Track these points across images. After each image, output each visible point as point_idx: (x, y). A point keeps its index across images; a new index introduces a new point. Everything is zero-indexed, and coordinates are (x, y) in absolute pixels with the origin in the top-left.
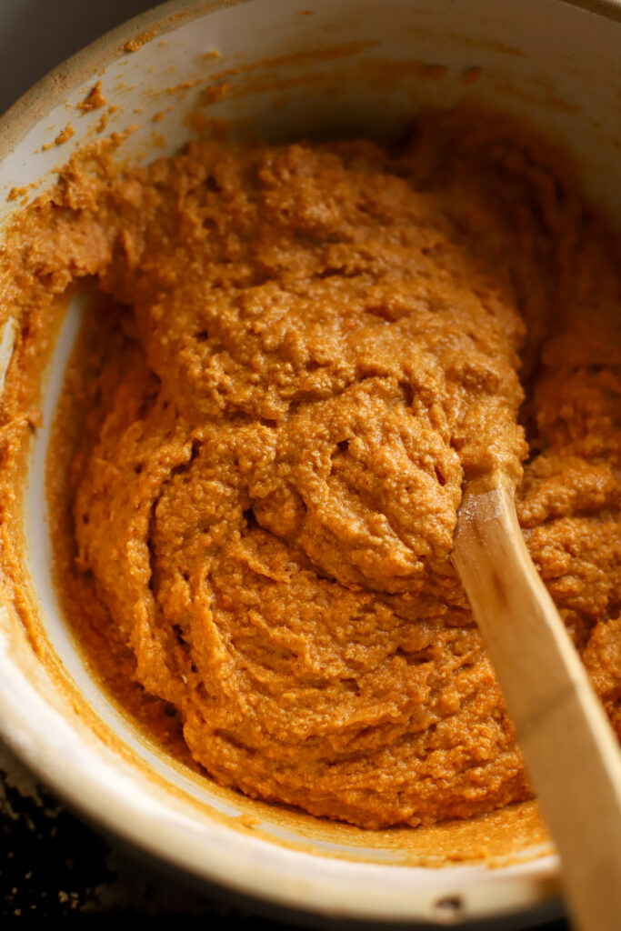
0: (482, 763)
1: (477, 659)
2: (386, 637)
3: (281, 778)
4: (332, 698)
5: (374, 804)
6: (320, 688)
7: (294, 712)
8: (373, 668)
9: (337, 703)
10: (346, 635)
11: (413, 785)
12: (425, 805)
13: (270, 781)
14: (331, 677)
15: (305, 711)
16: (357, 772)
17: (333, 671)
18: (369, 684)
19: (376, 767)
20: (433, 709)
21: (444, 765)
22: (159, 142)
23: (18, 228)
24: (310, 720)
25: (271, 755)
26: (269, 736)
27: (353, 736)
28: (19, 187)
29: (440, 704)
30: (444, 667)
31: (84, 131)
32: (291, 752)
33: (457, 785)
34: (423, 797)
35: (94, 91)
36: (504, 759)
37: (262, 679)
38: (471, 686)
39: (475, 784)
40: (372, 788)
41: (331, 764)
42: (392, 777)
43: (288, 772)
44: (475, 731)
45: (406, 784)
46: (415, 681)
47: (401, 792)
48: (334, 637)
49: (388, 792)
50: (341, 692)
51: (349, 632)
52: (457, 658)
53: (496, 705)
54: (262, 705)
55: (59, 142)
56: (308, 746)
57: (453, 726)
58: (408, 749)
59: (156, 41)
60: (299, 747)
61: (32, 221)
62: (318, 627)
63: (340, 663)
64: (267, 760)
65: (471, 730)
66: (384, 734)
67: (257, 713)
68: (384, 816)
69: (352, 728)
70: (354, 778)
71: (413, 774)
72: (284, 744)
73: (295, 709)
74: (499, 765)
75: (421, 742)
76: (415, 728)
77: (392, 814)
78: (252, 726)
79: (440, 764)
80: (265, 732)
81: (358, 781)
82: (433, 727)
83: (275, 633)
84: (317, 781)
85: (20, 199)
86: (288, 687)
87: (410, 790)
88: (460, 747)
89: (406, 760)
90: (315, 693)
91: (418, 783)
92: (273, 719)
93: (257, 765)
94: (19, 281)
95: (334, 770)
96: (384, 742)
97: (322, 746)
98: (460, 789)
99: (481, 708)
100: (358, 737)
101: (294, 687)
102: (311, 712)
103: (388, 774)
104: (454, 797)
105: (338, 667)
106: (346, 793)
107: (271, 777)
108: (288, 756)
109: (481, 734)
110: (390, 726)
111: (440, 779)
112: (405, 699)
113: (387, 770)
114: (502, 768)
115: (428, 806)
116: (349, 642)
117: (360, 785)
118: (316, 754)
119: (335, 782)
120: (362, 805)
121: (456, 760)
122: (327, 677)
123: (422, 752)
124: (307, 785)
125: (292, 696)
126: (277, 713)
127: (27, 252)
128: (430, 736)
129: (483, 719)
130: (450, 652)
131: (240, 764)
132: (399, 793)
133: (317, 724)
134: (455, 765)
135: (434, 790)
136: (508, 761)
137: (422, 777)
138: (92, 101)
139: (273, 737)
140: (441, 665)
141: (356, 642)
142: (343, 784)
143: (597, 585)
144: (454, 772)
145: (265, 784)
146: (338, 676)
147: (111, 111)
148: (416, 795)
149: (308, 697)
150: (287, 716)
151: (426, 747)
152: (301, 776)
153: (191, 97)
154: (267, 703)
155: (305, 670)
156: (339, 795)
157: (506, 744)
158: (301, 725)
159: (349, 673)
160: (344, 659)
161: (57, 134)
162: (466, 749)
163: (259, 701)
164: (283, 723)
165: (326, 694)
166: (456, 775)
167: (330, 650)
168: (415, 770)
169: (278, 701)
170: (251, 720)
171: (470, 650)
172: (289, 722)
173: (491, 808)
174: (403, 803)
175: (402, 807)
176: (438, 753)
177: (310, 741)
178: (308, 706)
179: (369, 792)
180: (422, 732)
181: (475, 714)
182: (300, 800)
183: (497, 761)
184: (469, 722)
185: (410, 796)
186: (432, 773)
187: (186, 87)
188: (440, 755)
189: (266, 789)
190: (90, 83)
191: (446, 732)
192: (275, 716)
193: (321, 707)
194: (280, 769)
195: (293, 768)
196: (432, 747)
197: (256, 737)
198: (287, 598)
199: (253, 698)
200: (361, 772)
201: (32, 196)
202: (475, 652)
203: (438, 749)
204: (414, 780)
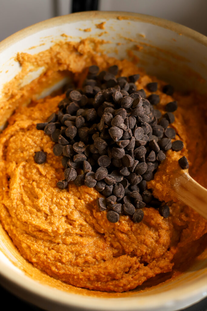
0: (62, 263)
1: (85, 237)
2: (65, 210)
3: (12, 228)
4: (38, 215)
5: (28, 252)
6: (37, 211)
7: (26, 212)
8: (55, 215)
9: (38, 218)
10: (56, 202)
11: (41, 254)
12: (40, 262)
13: (9, 226)
14: (42, 210)
15: (29, 214)
16: (30, 240)
17: (44, 209)
18: (50, 219)
19: (36, 242)
20: (62, 239)
21: (52, 255)
22: (116, 52)
23: (60, 45)
24: (28, 217)
25: (13, 220)
26: (16, 215)
27: (36, 230)
28: (66, 34)
29: (65, 239)
30: (74, 230)
31: (94, 33)
32: (18, 223)
33: (52, 264)
34: (41, 259)
35: (102, 24)
36: (69, 267)
37: (24, 199)
38: (76, 241)
39: (56, 267)
40: (30, 246)
41: (26, 233)
42: (37, 248)
43: (15, 228)
44: (67, 253)
45: (39, 252)
46: (62, 227)
47: (37, 253)
48: (52, 200)
49: (33, 251)
50: (42, 216)
51: (57, 201)
52: (80, 231)
53: (79, 251)
54: (20, 206)
55: (85, 31)
56: (23, 225)
57: (63, 247)
58: (47, 244)
59: (128, 21)
60: (21, 223)
61: (65, 47)
62: (50, 195)
63: (48, 208)
64: (12, 221)
65: (67, 252)
66: (45, 236)
67: (17, 207)
68: (28, 257)
69: (37, 227)
70: (28, 241)
71: (43, 251)
72: (18, 220)
73: (27, 212)
74: (67, 267)
75: (52, 245)
76: (54, 240)
77: (31, 258)
78: (13, 209)
79: (52, 254)
80: (15, 213)
81: (28, 242)
82: (58, 244)
83: (37, 190)
84: (19, 235)
85: (64, 38)
86: (30, 205)
87: (39, 255)
88: (60, 254)
89: (45, 247)
90: (34, 211)
91: (42, 255)
92: (19, 210)
93: (9, 220)
94: (52, 59)
95: (25, 235)
96: (43, 238)
97: (27, 227)
98: (52, 265)
99: (74, 249)
100: (37, 231)
101: (31, 206)
102: (30, 215)
103: (37, 246)
104: (49, 266)
105: (46, 209)
106: (24, 243)
107: (10, 225)
108: (17, 223)
109: (68, 255)
110: (47, 234)
111: (49, 258)
112: (56, 229)
113: (38, 245)
114: (67, 269)
115: (41, 263)
116: (55, 204)
117: (29, 244)
118: (24, 228)
119: (23, 238)
120: (25, 249)
121: (56, 256)
122: (41, 209)
123: (51, 248)
124: (16, 234)
125: (28, 208)
126: (22, 210)
127: (58, 53)
128: (56, 245)
129: (72, 252)
130: (79, 228)
131: (5, 216)
132: (36, 254)
133: (29, 219)
134: (55, 257)
135: (45, 259)
136: (70, 268)
137: (45, 254)
138: (100, 26)
139: (17, 216)
140: (74, 229)
141: (57, 206)
142: (25, 240)
143: (133, 244)
144: (53, 259)
145: (7, 226)
146: (44, 211)
147: (105, 33)
148: (39, 257)
149: (32, 211)
150: (23, 212)
151: (52, 247)
152: (17, 231)
153: (131, 45)
154: (21, 206)
155: (37, 203)
156: (22, 242)
157: (73, 264)
158: (25, 217)
159: (48, 212)
160: (49, 208)
161: (86, 28)
162: (61, 255)
163: (19, 204)
164: (21, 213)
165: (37, 214)
166: (54, 261)
167: (48, 203)
168: (44, 251)
169: (24, 207)
170: (14, 208)
171: (85, 232)
172: (23, 214)
173: (57, 278)
174: (35, 257)
175: (34, 258)
176: (54, 251)
177: (25, 224)
178: (31, 214)
179: (29, 247)
180: (55, 243)
181: (71, 249)
182: (13, 237)
183: (67, 266)
184: (68, 250)
185: (38, 256)
186: (48, 255)
187: (131, 41)
188: (54, 252)
189: (7, 228)
190: (103, 20)
191: (60, 247)
192: (21, 210)
193: (34, 216)
194: (13, 226)
195: (17, 227)
196: (54, 248)
197: (12, 213)
198: (47, 183)
199: (19, 202)
200: (31, 240)
201: (69, 40)
202: (86, 234)
203: (55, 250)
204: (42, 253)
